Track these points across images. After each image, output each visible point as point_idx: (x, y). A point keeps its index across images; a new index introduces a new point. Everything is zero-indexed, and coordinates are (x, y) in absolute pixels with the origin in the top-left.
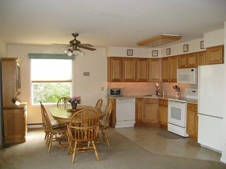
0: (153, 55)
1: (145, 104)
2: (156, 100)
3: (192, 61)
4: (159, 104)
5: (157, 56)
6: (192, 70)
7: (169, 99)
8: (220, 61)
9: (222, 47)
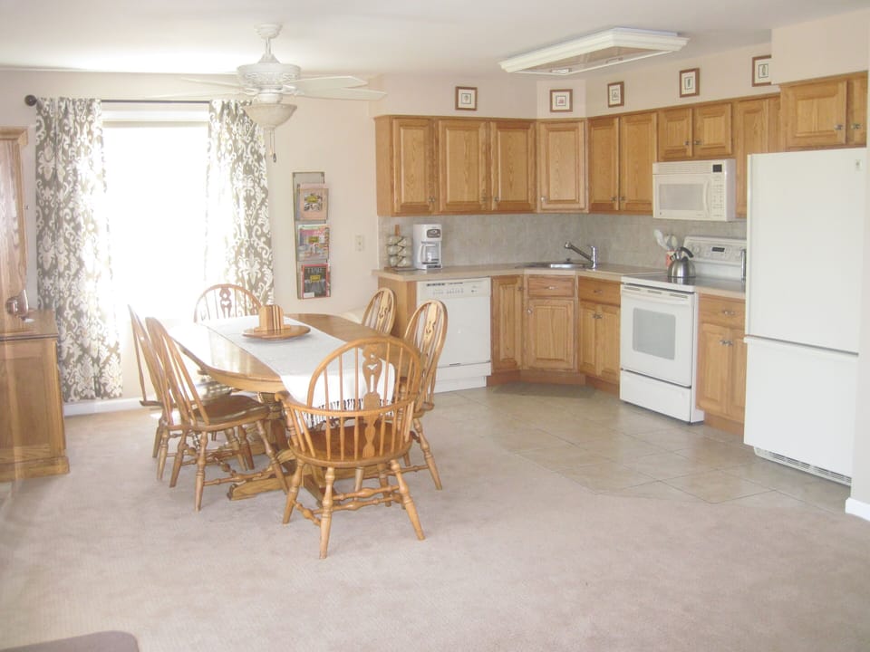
0: (554, 108)
1: (526, 297)
2: (570, 284)
3: (713, 131)
4: (582, 300)
5: (571, 110)
6: (718, 169)
7: (624, 279)
8: (836, 135)
9: (845, 84)
